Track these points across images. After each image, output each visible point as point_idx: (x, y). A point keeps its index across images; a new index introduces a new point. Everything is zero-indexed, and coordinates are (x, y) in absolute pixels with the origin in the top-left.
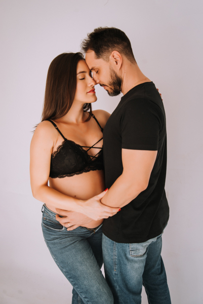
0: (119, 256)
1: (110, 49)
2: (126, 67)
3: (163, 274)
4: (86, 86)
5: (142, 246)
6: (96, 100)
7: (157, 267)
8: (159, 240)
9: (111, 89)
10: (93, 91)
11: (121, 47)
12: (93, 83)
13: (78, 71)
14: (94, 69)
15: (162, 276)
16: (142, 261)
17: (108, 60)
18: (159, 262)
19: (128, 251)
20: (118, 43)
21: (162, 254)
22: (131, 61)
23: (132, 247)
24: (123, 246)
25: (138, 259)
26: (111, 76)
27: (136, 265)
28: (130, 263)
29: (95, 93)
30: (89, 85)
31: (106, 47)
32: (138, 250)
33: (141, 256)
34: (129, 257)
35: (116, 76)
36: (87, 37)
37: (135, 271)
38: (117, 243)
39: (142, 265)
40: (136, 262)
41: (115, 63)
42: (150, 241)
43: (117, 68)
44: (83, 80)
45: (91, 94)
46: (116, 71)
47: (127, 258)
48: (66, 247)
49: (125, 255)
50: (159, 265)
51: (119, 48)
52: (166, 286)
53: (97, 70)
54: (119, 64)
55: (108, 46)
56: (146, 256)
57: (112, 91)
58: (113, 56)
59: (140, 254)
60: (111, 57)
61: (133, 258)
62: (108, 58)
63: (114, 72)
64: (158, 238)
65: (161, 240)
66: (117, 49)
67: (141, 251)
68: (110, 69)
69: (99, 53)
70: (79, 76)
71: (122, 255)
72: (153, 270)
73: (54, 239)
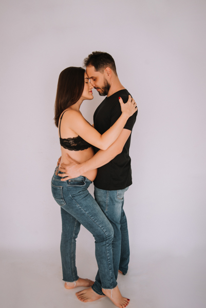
0: (110, 200)
1: (105, 66)
5: (123, 192)
9: (102, 91)
10: (91, 91)
11: (111, 65)
17: (103, 73)
19: (116, 196)
20: (109, 63)
23: (119, 192)
24: (113, 193)
25: (121, 201)
26: (104, 83)
28: (117, 204)
31: (102, 65)
32: (121, 195)
34: (117, 199)
38: (110, 191)
40: (119, 203)
41: (107, 75)
43: (108, 78)
49: (114, 199)
53: (95, 78)
54: (110, 75)
55: (104, 64)
57: (102, 93)
58: (107, 71)
60: (105, 71)
63: (106, 80)
66: (108, 66)
68: (104, 78)
69: (97, 68)
70: (86, 80)
73: (79, 192)
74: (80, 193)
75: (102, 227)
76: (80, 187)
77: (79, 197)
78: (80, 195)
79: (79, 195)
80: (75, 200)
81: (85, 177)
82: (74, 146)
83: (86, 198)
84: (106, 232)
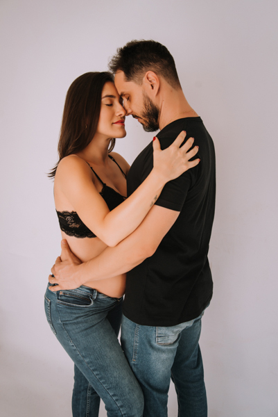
0: (142, 343)
1: (144, 69)
2: (164, 93)
3: (199, 368)
4: (113, 115)
5: (173, 332)
6: (124, 135)
7: (192, 358)
8: (198, 324)
9: (145, 121)
10: (122, 122)
11: (158, 66)
12: (123, 113)
13: (105, 93)
14: (124, 95)
15: (197, 371)
16: (171, 351)
17: (140, 82)
18: (195, 352)
19: (154, 337)
20: (155, 61)
21: (200, 342)
22: (172, 86)
23: (159, 332)
24: (147, 331)
25: (166, 347)
26: (145, 105)
27: (164, 356)
28: (155, 353)
29: (124, 125)
30: (118, 114)
31: (138, 66)
32: (167, 336)
33: (171, 345)
34: (155, 344)
35: (151, 104)
36: (117, 54)
37: (161, 364)
38: (140, 326)
39: (171, 356)
40: (163, 351)
41: (151, 87)
42: (184, 325)
43: (152, 94)
44: (110, 107)
45: (119, 125)
46: (151, 98)
47: (152, 346)
48: (93, 326)
49: (149, 342)
50: (195, 356)
51: (155, 67)
52: (203, 384)
53: (128, 96)
54: (156, 88)
55: (141, 65)
56: (176, 345)
57: (147, 125)
58: (148, 78)
59: (169, 342)
60: (145, 79)
61: (160, 346)
62: (141, 80)
64: (195, 322)
65: (200, 324)
66: (153, 69)
67: (170, 338)
68: (144, 95)
71: (145, 341)
72: (187, 362)
73: (77, 318)
74: (79, 320)
75: (114, 395)
76: (80, 309)
77: (74, 327)
78: (78, 323)
79: (75, 323)
80: (68, 331)
81: (92, 290)
82: (75, 228)
83: (89, 331)
84: (122, 406)
